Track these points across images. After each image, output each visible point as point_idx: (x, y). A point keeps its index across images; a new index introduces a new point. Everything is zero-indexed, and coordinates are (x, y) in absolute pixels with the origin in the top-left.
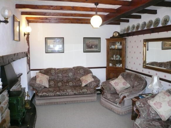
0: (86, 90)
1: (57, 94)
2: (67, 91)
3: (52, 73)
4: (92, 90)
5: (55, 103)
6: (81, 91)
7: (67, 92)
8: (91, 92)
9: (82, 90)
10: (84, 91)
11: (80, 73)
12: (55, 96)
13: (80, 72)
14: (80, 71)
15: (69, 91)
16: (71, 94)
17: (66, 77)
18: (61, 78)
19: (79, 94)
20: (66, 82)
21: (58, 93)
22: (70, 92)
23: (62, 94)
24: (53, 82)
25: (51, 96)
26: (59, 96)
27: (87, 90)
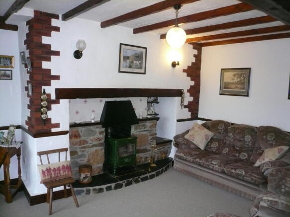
0: (244, 173)
1: (196, 162)
2: (211, 161)
3: (219, 129)
4: (255, 177)
5: (194, 174)
6: (233, 171)
7: (211, 163)
8: (252, 179)
9: (235, 169)
10: (240, 172)
11: (267, 141)
12: (193, 162)
13: (267, 138)
14: (268, 136)
15: (215, 163)
16: (217, 169)
17: (240, 141)
18: (232, 141)
19: (230, 176)
20: (237, 150)
21: (198, 160)
22: (216, 165)
23: (204, 163)
24: (217, 143)
25: (188, 161)
26: (200, 165)
27: (246, 172)
